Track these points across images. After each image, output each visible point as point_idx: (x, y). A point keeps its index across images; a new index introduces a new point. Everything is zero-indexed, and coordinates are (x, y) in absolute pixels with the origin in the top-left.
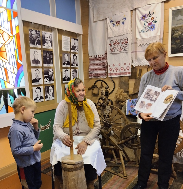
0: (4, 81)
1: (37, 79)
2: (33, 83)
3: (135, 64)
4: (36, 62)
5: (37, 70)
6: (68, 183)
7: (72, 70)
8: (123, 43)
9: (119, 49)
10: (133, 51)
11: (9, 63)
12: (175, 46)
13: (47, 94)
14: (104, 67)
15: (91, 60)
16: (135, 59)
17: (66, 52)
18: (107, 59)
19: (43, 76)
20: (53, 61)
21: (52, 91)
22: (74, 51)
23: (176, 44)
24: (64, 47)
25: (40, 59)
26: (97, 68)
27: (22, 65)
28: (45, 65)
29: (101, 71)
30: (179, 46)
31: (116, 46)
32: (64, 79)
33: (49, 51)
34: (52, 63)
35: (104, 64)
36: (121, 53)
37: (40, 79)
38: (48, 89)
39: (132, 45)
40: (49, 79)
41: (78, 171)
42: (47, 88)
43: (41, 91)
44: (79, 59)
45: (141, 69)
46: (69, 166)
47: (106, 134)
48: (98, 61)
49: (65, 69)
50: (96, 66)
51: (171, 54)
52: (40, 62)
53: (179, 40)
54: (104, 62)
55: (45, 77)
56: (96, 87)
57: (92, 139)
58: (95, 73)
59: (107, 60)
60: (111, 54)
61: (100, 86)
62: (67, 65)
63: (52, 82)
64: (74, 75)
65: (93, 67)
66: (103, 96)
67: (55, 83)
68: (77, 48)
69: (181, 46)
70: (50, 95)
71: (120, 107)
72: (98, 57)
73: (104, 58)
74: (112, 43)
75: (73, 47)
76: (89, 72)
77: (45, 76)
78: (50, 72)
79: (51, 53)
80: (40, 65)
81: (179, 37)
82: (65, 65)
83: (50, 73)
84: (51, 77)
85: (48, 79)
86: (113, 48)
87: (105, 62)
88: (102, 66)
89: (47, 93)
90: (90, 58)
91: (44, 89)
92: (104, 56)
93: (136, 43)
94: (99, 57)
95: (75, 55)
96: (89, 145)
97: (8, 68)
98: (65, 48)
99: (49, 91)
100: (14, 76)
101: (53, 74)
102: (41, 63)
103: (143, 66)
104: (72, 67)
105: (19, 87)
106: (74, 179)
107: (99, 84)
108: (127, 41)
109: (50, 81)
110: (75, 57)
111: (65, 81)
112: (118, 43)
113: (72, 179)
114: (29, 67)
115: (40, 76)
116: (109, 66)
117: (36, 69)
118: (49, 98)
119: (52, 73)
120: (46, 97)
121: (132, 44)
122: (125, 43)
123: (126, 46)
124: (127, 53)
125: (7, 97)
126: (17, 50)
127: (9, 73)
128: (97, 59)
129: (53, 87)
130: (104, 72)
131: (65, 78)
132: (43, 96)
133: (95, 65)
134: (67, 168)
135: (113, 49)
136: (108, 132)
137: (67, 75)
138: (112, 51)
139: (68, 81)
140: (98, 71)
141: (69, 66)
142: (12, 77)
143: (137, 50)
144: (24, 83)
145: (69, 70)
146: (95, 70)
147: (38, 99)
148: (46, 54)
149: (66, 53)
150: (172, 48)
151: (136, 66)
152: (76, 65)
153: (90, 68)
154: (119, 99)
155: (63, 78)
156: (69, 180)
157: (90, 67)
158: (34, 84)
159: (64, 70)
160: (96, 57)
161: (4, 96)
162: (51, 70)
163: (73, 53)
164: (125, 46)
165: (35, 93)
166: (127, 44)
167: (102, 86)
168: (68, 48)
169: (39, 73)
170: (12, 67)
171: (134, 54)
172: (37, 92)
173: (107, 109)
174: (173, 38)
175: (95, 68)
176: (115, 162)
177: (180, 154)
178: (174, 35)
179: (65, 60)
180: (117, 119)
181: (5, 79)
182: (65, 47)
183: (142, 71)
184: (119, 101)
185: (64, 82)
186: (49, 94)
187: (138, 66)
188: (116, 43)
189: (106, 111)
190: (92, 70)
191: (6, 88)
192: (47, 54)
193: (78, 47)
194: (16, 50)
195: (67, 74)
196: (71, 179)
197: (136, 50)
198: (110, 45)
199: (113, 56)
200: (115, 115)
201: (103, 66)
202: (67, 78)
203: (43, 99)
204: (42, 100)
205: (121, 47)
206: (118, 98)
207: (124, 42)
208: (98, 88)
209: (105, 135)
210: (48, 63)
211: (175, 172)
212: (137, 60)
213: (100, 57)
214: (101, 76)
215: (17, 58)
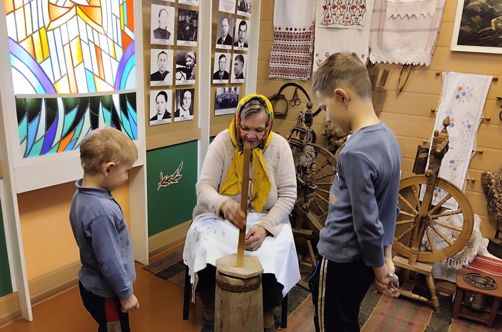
0: (94, 75)
1: (162, 73)
2: (151, 82)
3: (375, 56)
4: (163, 33)
5: (163, 52)
6: (229, 316)
7: (235, 55)
8: (353, 7)
9: (345, 19)
10: (374, 28)
11: (106, 35)
12: (467, 29)
13: (180, 107)
14: (305, 56)
15: (278, 36)
16: (376, 47)
17: (226, 15)
18: (314, 38)
19: (174, 66)
20: (196, 33)
21: (189, 101)
22: (242, 12)
23: (472, 24)
24: (223, 3)
25: (171, 29)
26: (288, 55)
27: (134, 41)
28: (180, 43)
29: (296, 65)
30: (478, 30)
31: (338, 12)
32: (216, 76)
33: (191, 11)
34: (196, 39)
35: (305, 49)
36: (348, 30)
37: (167, 72)
38: (182, 97)
39: (375, 13)
40: (185, 75)
41: (251, 292)
42: (179, 94)
43: (166, 101)
44: (251, 33)
45: (387, 70)
46: (233, 282)
47: (303, 209)
48: (292, 42)
49: (221, 54)
50: (287, 52)
51: (458, 44)
52: (170, 34)
53: (478, 17)
54: (306, 44)
55: (179, 70)
56: (283, 97)
57: (277, 224)
58: (283, 67)
59: (314, 40)
60: (324, 30)
61: (292, 98)
62: (225, 43)
63: (191, 82)
64: (237, 66)
65: (280, 53)
66: (303, 125)
67: (197, 82)
68: (249, 7)
69: (481, 31)
70: (184, 110)
71: (333, 149)
72: (293, 31)
73: (307, 37)
74: (329, 4)
75: (241, 4)
76: (270, 64)
77: (178, 66)
78: (188, 59)
79: (194, 15)
80: (170, 41)
81: (480, 10)
82: (221, 44)
83: (189, 61)
84: (191, 70)
85: (183, 73)
86: (330, 15)
87: (308, 44)
88: (300, 53)
89: (179, 104)
90: (275, 31)
91: (173, 94)
92: (307, 30)
93: (383, 11)
94: (296, 32)
95: (243, 23)
96: (272, 236)
97: (104, 46)
98: (225, 7)
99: (184, 101)
100: (116, 65)
101: (195, 63)
102: (172, 37)
103: (394, 64)
104: (235, 48)
105: (123, 91)
106: (241, 307)
107: (289, 92)
108: (363, 3)
109: (188, 78)
110: (243, 28)
111: (218, 80)
112: (342, 5)
113: (238, 308)
114: (148, 46)
115: (169, 66)
116: (317, 55)
117: (161, 50)
118: (183, 116)
119: (192, 60)
120: (177, 114)
121: (374, 11)
122: (358, 7)
123: (360, 15)
124: (360, 30)
125: (98, 113)
126: (125, 5)
127: (105, 57)
128: (292, 37)
129: (192, 91)
130: (304, 67)
131: (218, 72)
132: (170, 111)
133: (285, 48)
134: (229, 285)
135: (330, 18)
136: (307, 204)
137: (224, 67)
138: (327, 21)
139: (223, 80)
140: (290, 64)
141: (229, 47)
142: (111, 68)
143: (384, 26)
144: (134, 82)
145: (228, 55)
146: (284, 59)
147: (160, 117)
148: (184, 17)
149: (225, 18)
150: (461, 32)
151: (377, 62)
152: (243, 44)
153: (274, 54)
154: (331, 131)
155: (215, 72)
156: (231, 309)
157: (275, 52)
158: (153, 83)
159: (218, 55)
160: (290, 31)
161: (91, 109)
162: (191, 54)
163: (240, 17)
164: (357, 14)
165: (155, 103)
166: (364, 10)
167: (295, 98)
168: (231, 5)
169: (166, 59)
170: (111, 43)
171: (375, 34)
172: (159, 103)
173: (306, 153)
174: (467, 10)
175: (285, 55)
176: (312, 265)
177: (449, 260)
178: (469, 5)
179: (223, 32)
180: (325, 176)
181: (96, 72)
182: (225, 3)
183: (389, 73)
184: (331, 136)
185: (215, 81)
186: (182, 108)
187: (382, 62)
188: (339, 6)
189: (305, 157)
190: (278, 59)
191: (98, 91)
192: (187, 16)
193: (251, 5)
194: (123, 4)
195: (224, 64)
196: (236, 307)
197: (381, 28)
198: (325, 8)
199: (328, 33)
200: (322, 167)
201: (303, 54)
202: (222, 74)
203: (170, 117)
204: (168, 120)
205: (349, 16)
206: (329, 130)
207: (355, 5)
208: (286, 100)
209: (299, 210)
210: (187, 39)
211: (436, 298)
212: (382, 49)
213: (299, 32)
214: (296, 75)
215: (124, 25)
